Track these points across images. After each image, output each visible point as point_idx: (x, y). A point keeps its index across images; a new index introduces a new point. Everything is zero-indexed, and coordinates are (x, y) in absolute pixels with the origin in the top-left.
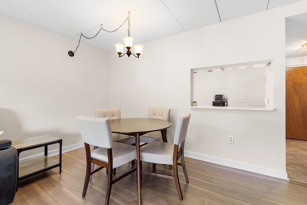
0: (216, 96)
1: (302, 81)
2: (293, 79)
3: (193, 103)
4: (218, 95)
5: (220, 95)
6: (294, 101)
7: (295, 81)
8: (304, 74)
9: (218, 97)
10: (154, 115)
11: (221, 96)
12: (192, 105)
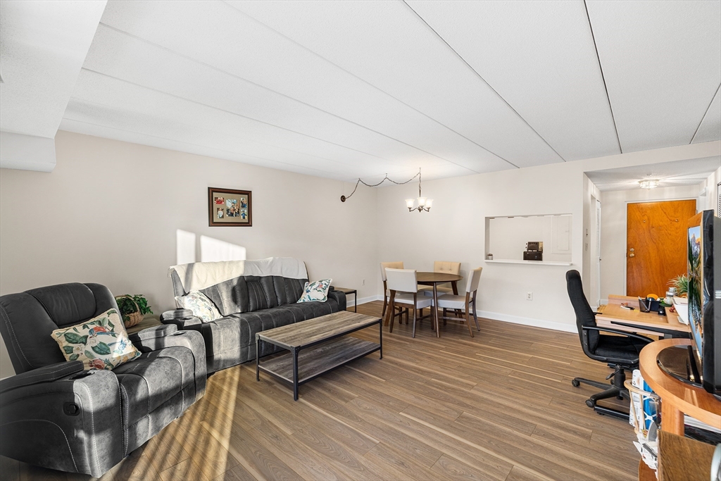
0: (529, 243)
1: (661, 223)
2: (649, 219)
3: (489, 256)
4: (532, 243)
5: (534, 243)
6: (649, 253)
7: (651, 223)
8: (665, 213)
9: (532, 245)
10: (441, 269)
11: (537, 244)
12: (487, 258)
